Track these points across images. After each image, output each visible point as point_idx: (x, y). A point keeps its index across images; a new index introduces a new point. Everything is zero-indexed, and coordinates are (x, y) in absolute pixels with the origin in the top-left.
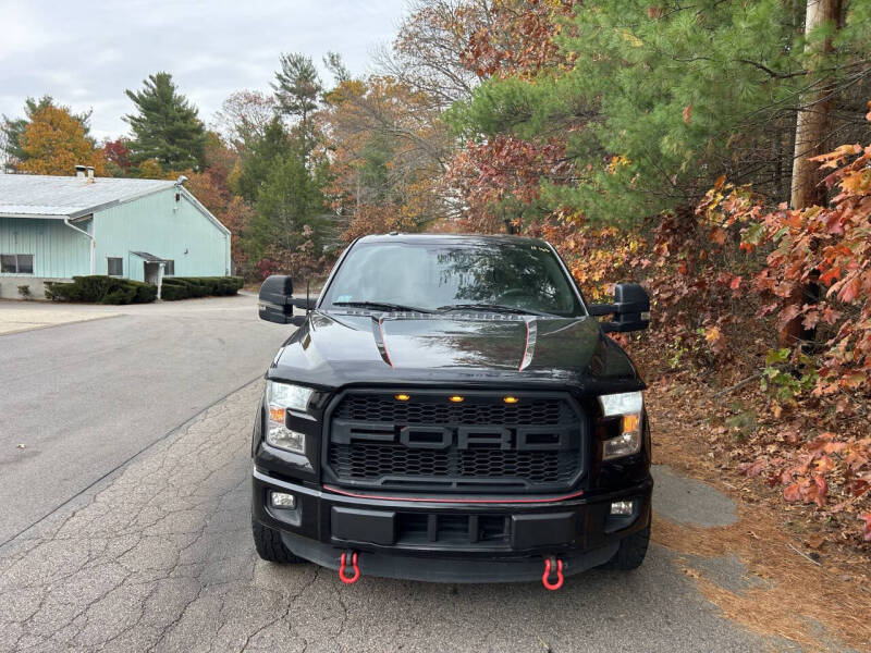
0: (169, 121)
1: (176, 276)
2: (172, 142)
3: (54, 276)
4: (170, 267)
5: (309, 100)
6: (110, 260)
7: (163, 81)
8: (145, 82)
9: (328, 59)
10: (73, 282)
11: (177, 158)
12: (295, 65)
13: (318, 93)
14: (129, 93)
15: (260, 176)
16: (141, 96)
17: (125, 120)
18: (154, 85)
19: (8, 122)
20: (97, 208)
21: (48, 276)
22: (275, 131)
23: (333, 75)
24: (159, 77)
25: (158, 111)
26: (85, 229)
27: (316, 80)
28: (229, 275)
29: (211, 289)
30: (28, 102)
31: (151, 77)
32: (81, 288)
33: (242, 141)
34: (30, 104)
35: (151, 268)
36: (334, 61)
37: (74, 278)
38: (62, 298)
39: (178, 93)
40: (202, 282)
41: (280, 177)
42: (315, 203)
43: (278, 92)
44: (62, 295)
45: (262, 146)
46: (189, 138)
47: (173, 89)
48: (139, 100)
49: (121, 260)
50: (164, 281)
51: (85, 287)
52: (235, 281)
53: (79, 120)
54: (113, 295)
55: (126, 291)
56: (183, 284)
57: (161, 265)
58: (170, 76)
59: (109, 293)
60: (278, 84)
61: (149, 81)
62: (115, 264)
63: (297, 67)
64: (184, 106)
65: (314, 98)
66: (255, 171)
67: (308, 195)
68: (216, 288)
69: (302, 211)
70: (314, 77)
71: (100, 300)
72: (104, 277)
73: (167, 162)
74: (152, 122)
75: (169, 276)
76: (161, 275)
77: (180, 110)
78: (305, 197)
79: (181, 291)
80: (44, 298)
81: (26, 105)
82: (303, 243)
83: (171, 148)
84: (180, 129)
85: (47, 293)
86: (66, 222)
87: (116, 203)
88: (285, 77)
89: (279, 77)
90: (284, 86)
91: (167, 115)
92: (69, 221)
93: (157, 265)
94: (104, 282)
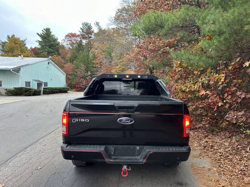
0: (49, 42)
1: (48, 87)
2: (50, 48)
3: (8, 87)
4: (46, 84)
5: (90, 35)
6: (26, 82)
7: (48, 30)
8: (42, 31)
9: (96, 24)
10: (14, 89)
11: (51, 52)
12: (86, 25)
13: (93, 33)
14: (38, 34)
15: (76, 57)
16: (41, 35)
17: (36, 41)
18: (45, 31)
19: (2, 42)
20: (22, 66)
21: (6, 87)
22: (80, 44)
23: (97, 28)
24: (46, 29)
25: (46, 39)
26: (18, 73)
27: (92, 30)
28: (65, 86)
29: (59, 91)
30: (8, 36)
31: (44, 29)
32: (16, 91)
33: (71, 47)
34: (8, 37)
35: (39, 85)
36: (97, 24)
37: (14, 88)
38: (10, 94)
39: (52, 34)
40: (56, 89)
41: (81, 58)
42: (91, 65)
43: (81, 33)
44: (10, 93)
45: (76, 49)
46: (55, 47)
47: (51, 33)
48: (40, 36)
49: (30, 82)
50: (44, 88)
51: (17, 91)
52: (67, 88)
53: (23, 41)
54: (26, 93)
55: (30, 92)
56: (50, 90)
57: (43, 84)
58: (50, 29)
59: (25, 92)
60: (81, 31)
61: (44, 30)
62: (28, 83)
63: (86, 26)
64: (54, 38)
65: (92, 35)
66: (74, 56)
67: (89, 63)
68: (60, 90)
69: (87, 67)
70: (92, 29)
71: (22, 95)
72: (23, 88)
73: (49, 54)
74: (44, 42)
75: (46, 87)
76: (43, 86)
77: (53, 39)
78: (88, 63)
79: (49, 92)
80: (5, 94)
81: (7, 37)
82: (88, 77)
83: (50, 49)
84: (52, 44)
85: (5, 93)
86: (11, 70)
87: (28, 65)
88: (83, 29)
89: (81, 29)
90: (83, 32)
91: (49, 40)
92: (12, 70)
93: (41, 84)
94: (24, 89)
